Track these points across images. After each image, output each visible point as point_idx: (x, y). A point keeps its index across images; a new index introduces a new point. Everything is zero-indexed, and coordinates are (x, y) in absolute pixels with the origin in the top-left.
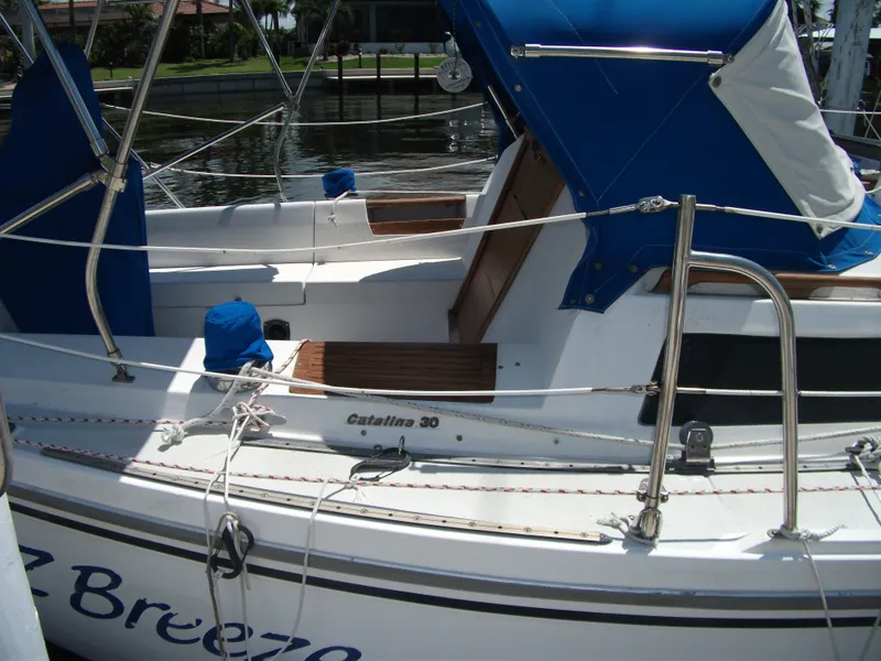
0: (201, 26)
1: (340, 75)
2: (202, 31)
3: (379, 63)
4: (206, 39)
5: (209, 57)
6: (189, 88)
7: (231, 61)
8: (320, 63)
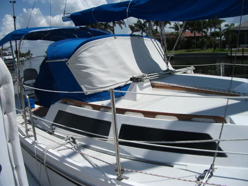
0: (195, 40)
1: (231, 54)
2: (195, 41)
3: (243, 51)
4: (196, 43)
5: (197, 48)
6: (189, 56)
7: (202, 49)
8: (227, 51)
